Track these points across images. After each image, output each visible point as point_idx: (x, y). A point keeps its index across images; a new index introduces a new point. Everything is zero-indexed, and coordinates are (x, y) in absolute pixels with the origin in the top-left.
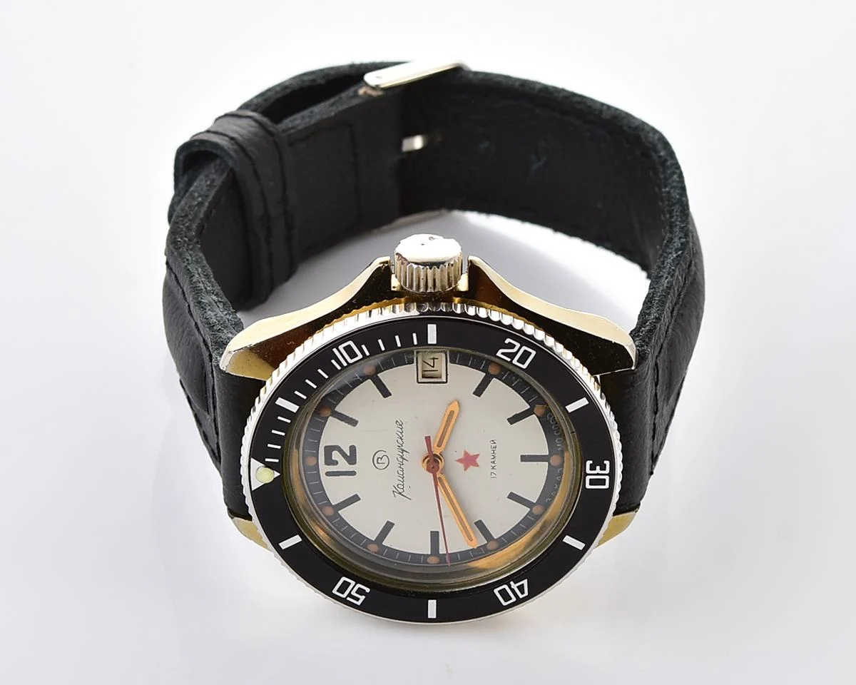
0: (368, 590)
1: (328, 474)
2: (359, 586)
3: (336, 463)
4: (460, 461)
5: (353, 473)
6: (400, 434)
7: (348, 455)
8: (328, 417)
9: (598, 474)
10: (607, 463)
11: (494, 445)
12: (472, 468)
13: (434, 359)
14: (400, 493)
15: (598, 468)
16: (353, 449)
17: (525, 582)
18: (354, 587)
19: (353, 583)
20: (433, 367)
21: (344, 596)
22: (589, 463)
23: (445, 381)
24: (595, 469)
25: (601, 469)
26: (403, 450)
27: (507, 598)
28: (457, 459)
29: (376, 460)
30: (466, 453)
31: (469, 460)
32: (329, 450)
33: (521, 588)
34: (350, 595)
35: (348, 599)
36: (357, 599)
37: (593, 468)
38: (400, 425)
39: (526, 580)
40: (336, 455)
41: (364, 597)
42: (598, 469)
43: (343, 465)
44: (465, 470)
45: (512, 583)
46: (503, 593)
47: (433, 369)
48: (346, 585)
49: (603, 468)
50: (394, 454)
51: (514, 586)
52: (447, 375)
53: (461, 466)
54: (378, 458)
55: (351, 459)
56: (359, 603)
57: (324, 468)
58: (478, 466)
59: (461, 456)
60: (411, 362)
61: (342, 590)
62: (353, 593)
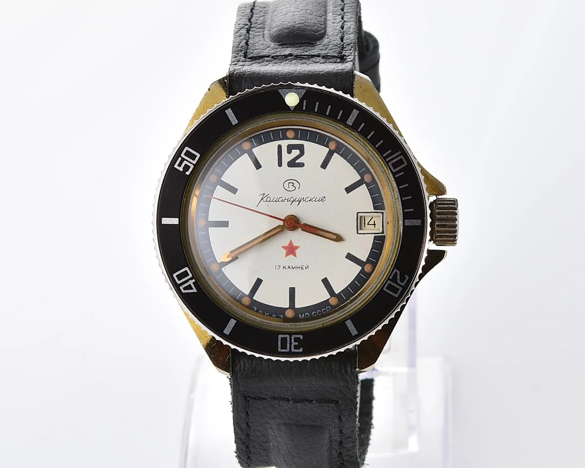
0: (188, 173)
1: (280, 147)
2: (192, 167)
3: (289, 152)
4: (291, 243)
5: (280, 164)
6: (314, 199)
7: (296, 162)
8: (328, 147)
9: (291, 343)
10: (301, 350)
11: (304, 268)
12: (284, 252)
13: (375, 224)
14: (262, 199)
15: (297, 344)
16: (301, 165)
17: (195, 290)
18: (191, 163)
19: (194, 162)
20: (368, 224)
21: (183, 155)
22: (301, 337)
23: (359, 232)
24: (295, 341)
25: (295, 345)
26: (300, 202)
27: (180, 277)
28: (292, 241)
29: (292, 182)
30: (297, 247)
31: (291, 250)
32: (301, 148)
33: (189, 287)
34: (183, 160)
35: (180, 159)
36: (179, 165)
37: (296, 340)
38: (322, 199)
39: (196, 291)
40: (296, 153)
41: (182, 170)
42: (294, 343)
43: (287, 158)
44: (283, 247)
45: (194, 280)
46: (185, 274)
47: (366, 224)
48: (193, 157)
49: (296, 347)
50: (297, 195)
51: (191, 282)
52: (364, 234)
53: (287, 244)
54: (293, 184)
55: (292, 164)
56: (176, 166)
57: (285, 144)
58: (286, 256)
59: (295, 244)
60: (375, 208)
61: (188, 154)
62: (185, 162)
